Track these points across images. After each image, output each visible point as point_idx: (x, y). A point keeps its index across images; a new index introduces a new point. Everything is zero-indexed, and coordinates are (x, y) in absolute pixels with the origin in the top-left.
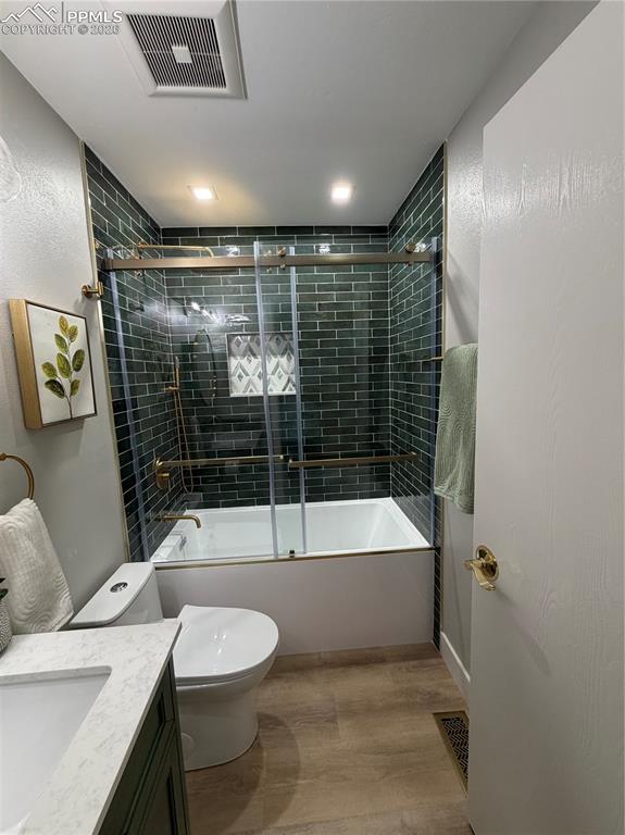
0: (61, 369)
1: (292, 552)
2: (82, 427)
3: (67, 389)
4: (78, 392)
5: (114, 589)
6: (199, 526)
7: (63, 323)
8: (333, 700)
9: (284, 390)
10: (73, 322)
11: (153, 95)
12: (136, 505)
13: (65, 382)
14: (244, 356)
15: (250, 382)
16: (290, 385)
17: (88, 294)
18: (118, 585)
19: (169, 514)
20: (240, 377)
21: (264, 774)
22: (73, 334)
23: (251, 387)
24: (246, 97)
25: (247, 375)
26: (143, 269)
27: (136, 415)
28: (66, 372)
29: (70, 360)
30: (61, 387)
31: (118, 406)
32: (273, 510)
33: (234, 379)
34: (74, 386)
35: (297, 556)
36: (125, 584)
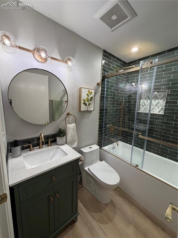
0: (87, 101)
1: (137, 165)
2: (91, 113)
3: (88, 105)
4: (90, 105)
5: (89, 148)
6: (118, 145)
7: (89, 91)
8: (134, 219)
9: (159, 112)
10: (91, 91)
11: (112, 31)
12: (102, 133)
13: (87, 103)
14: (145, 99)
15: (146, 108)
16: (162, 111)
17: (98, 84)
18: (91, 147)
19: (112, 139)
20: (143, 106)
21: (104, 212)
22: (91, 93)
23: (146, 110)
24: (137, 15)
25: (145, 105)
26: (117, 75)
27: (106, 113)
28: (88, 101)
29: (89, 99)
30: (86, 104)
31: (101, 110)
32: (144, 152)
33: (141, 107)
34: (89, 104)
35: (138, 167)
36: (92, 148)
